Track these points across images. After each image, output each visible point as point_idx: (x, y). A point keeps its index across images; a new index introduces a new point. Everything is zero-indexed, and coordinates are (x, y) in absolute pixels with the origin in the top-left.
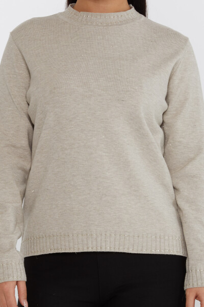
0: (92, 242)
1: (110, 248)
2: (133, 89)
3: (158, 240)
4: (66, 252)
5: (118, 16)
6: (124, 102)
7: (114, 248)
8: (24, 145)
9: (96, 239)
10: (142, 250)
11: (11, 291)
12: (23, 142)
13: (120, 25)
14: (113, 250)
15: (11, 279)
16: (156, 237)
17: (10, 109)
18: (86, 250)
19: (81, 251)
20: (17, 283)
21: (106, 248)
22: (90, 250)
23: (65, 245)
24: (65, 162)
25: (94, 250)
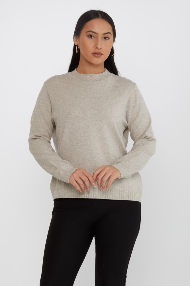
2: (109, 115)
3: (121, 193)
4: (74, 198)
5: (99, 76)
7: (98, 197)
10: (112, 198)
13: (101, 80)
16: (119, 191)
21: (94, 197)
24: (74, 152)
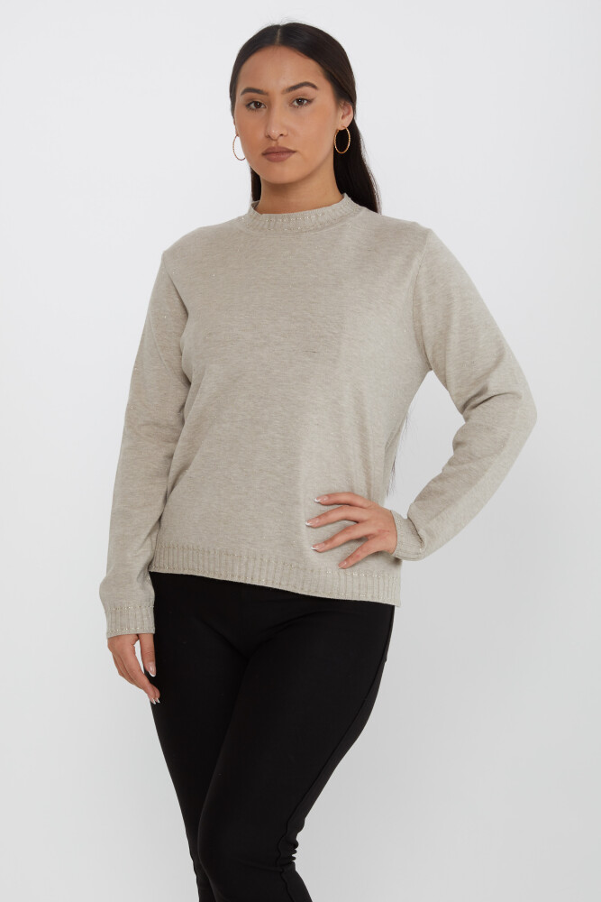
0: (240, 567)
1: (267, 580)
2: (333, 333)
5: (317, 216)
6: (316, 354)
8: (173, 423)
9: (246, 564)
11: (128, 650)
12: (171, 418)
14: (269, 585)
15: (125, 631)
17: (156, 367)
18: (229, 579)
19: (222, 578)
20: (138, 636)
22: (236, 579)
23: (203, 566)
25: (242, 580)
